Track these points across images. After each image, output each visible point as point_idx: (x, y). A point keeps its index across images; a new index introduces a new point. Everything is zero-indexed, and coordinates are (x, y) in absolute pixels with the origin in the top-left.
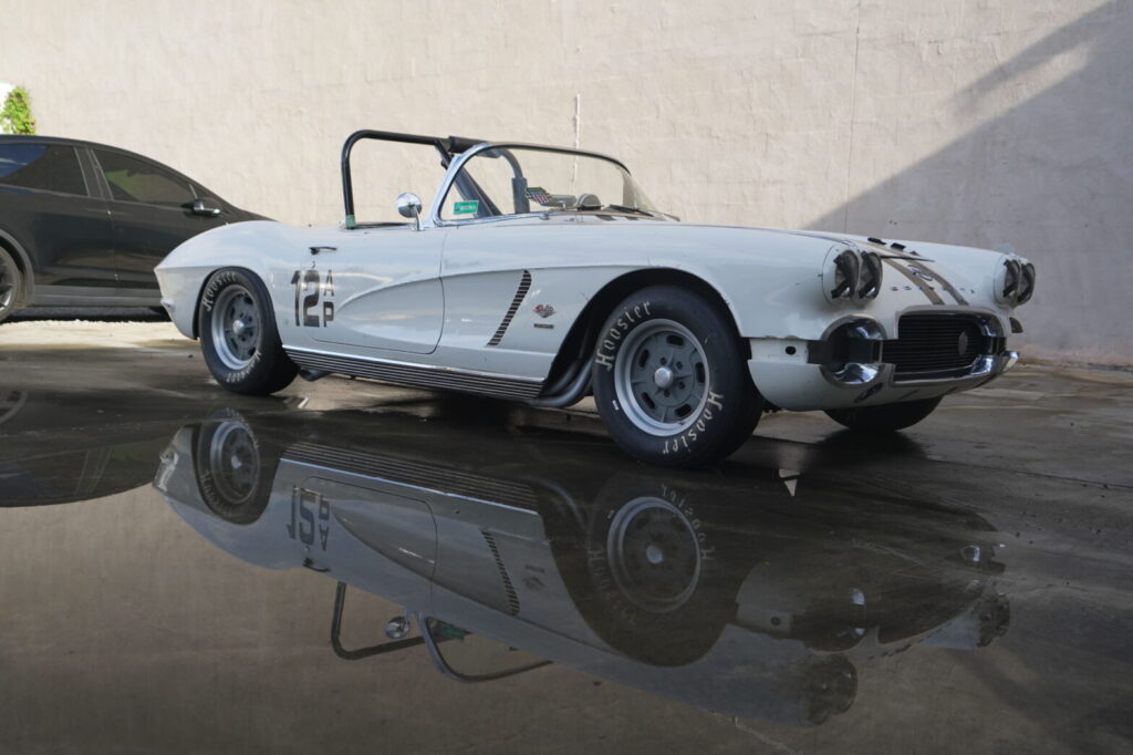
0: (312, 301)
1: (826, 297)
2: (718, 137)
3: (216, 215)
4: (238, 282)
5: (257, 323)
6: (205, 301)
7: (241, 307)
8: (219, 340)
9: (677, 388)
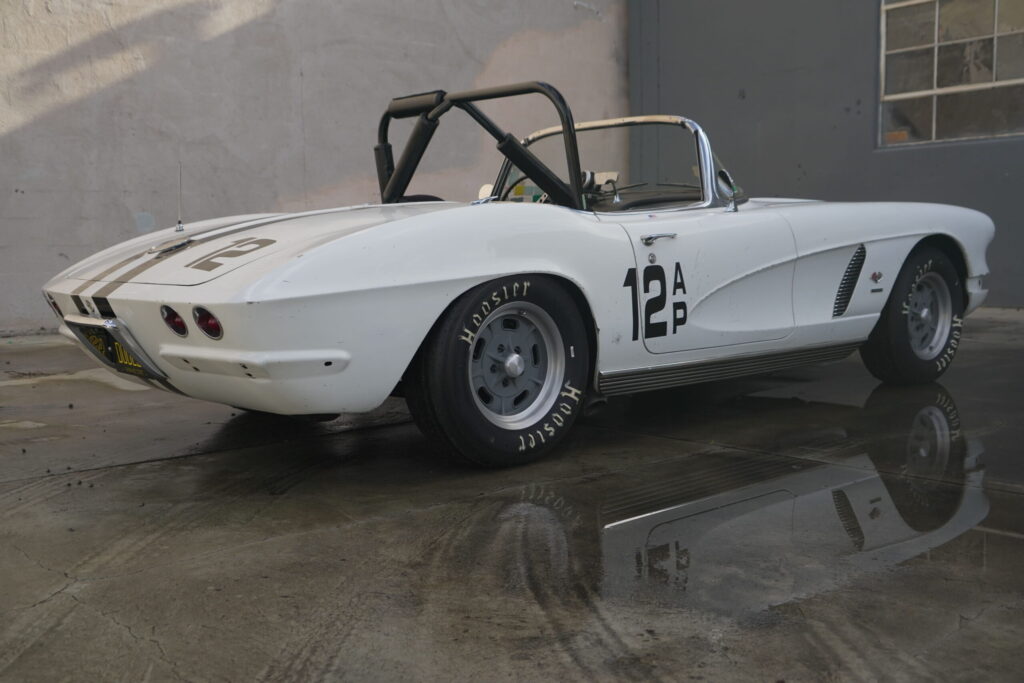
0: (656, 304)
4: (527, 296)
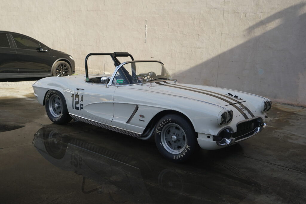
0: (77, 103)
1: (218, 124)
2: (185, 34)
3: (46, 52)
4: (56, 94)
5: (61, 105)
6: (47, 98)
7: (57, 100)
8: (51, 109)
9: (178, 141)
